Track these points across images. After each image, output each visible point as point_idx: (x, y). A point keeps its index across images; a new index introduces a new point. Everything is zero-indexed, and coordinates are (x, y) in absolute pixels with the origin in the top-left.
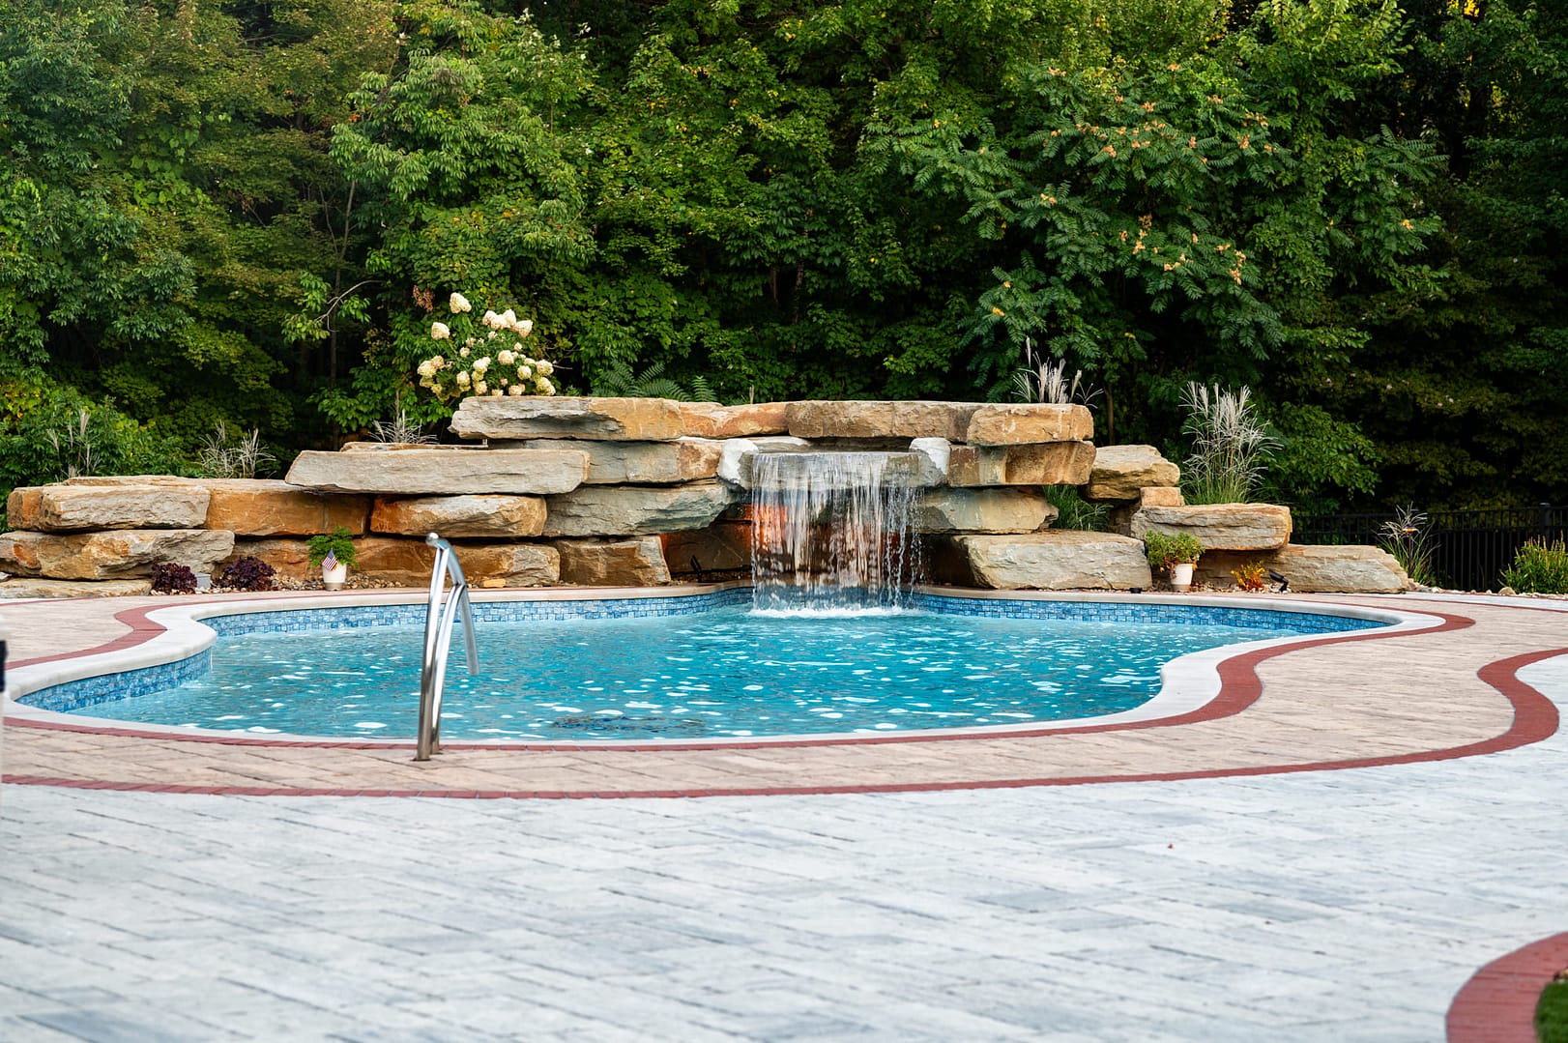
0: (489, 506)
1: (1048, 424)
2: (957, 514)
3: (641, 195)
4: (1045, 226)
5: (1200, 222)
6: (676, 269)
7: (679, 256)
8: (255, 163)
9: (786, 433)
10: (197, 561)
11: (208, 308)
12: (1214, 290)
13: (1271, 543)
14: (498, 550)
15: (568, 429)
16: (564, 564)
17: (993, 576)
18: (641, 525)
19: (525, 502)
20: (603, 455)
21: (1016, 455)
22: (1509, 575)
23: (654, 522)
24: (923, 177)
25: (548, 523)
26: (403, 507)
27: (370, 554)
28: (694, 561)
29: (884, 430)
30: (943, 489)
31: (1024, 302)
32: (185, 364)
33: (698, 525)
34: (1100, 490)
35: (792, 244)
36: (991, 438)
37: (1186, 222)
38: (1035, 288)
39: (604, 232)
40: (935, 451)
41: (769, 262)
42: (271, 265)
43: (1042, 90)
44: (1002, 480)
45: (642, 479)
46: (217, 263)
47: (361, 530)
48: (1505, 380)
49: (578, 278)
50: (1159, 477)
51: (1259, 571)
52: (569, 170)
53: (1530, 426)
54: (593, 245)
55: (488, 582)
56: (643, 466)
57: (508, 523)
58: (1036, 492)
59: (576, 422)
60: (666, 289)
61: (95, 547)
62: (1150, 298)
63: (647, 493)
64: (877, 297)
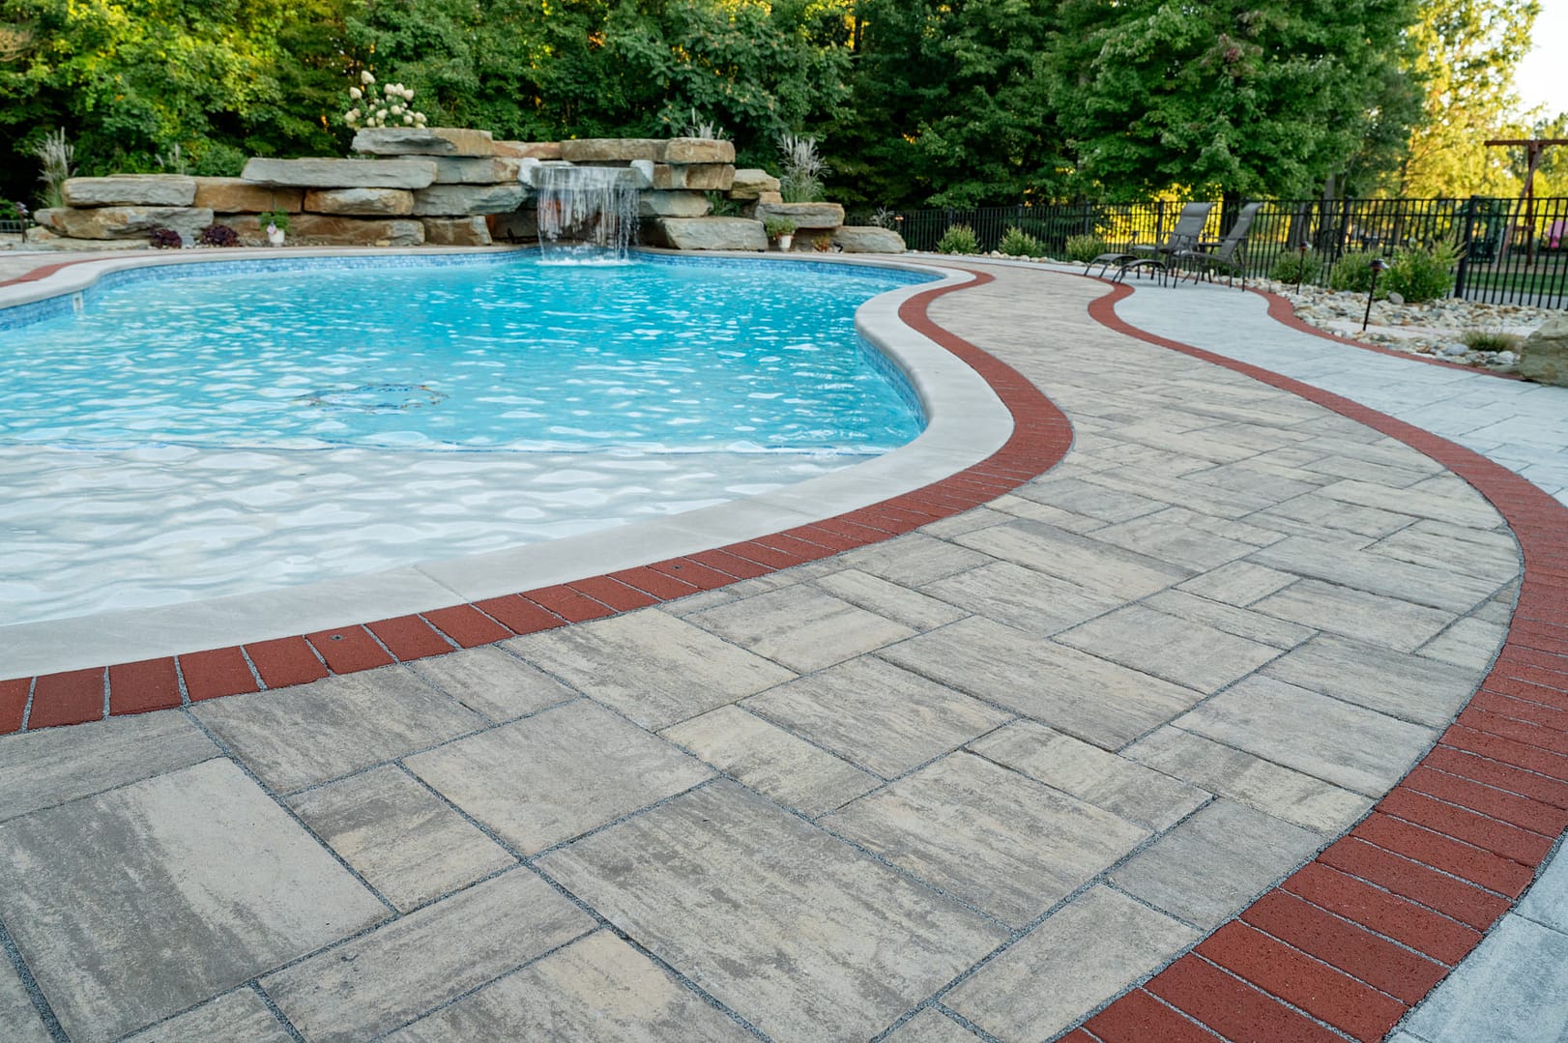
0: (373, 195)
1: (712, 151)
2: (658, 205)
3: (501, 60)
4: (687, 80)
5: (754, 81)
6: (518, 96)
7: (521, 90)
8: (312, 38)
9: (560, 159)
10: (184, 229)
11: (295, 109)
12: (762, 113)
13: (834, 224)
14: (383, 223)
15: (424, 148)
16: (427, 232)
17: (681, 241)
18: (473, 209)
19: (398, 193)
20: (446, 165)
21: (694, 169)
22: (941, 244)
23: (480, 207)
24: (631, 55)
25: (416, 206)
26: (321, 195)
27: (306, 225)
28: (509, 231)
29: (615, 156)
30: (648, 190)
31: (678, 115)
32: (282, 136)
33: (508, 210)
34: (737, 194)
35: (572, 87)
36: (679, 159)
37: (748, 81)
38: (682, 110)
39: (484, 79)
40: (645, 168)
41: (562, 95)
42: (325, 89)
43: (684, 15)
44: (685, 185)
45: (471, 180)
46: (297, 86)
47: (298, 209)
48: (871, 161)
49: (473, 100)
50: (769, 187)
51: (828, 240)
52: (465, 46)
53: (881, 181)
54: (478, 83)
55: (379, 243)
56: (471, 173)
57: (386, 206)
58: (700, 193)
59: (428, 144)
60: (515, 107)
61: (101, 217)
62: (733, 116)
63: (475, 189)
64: (612, 113)
